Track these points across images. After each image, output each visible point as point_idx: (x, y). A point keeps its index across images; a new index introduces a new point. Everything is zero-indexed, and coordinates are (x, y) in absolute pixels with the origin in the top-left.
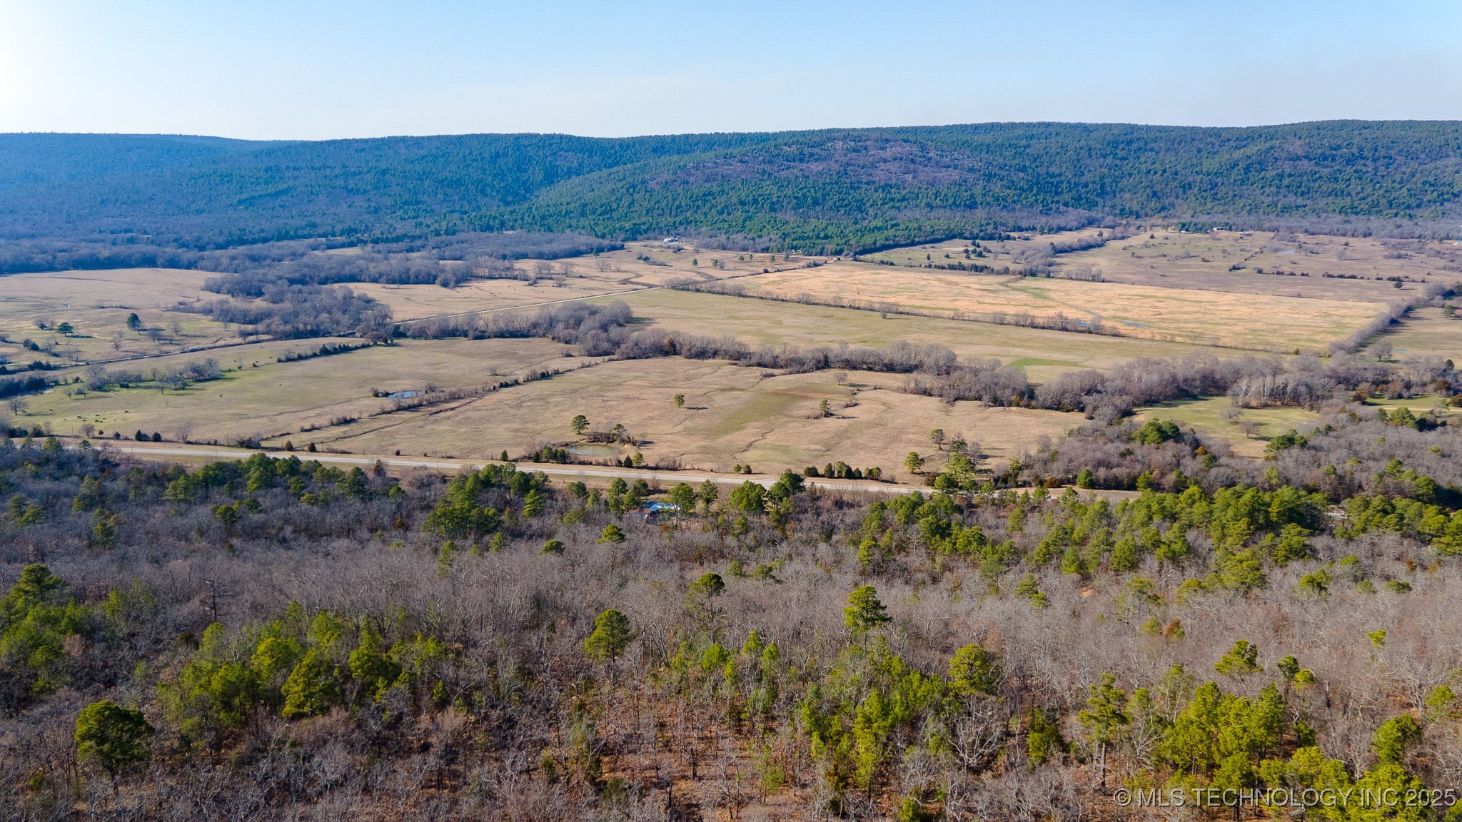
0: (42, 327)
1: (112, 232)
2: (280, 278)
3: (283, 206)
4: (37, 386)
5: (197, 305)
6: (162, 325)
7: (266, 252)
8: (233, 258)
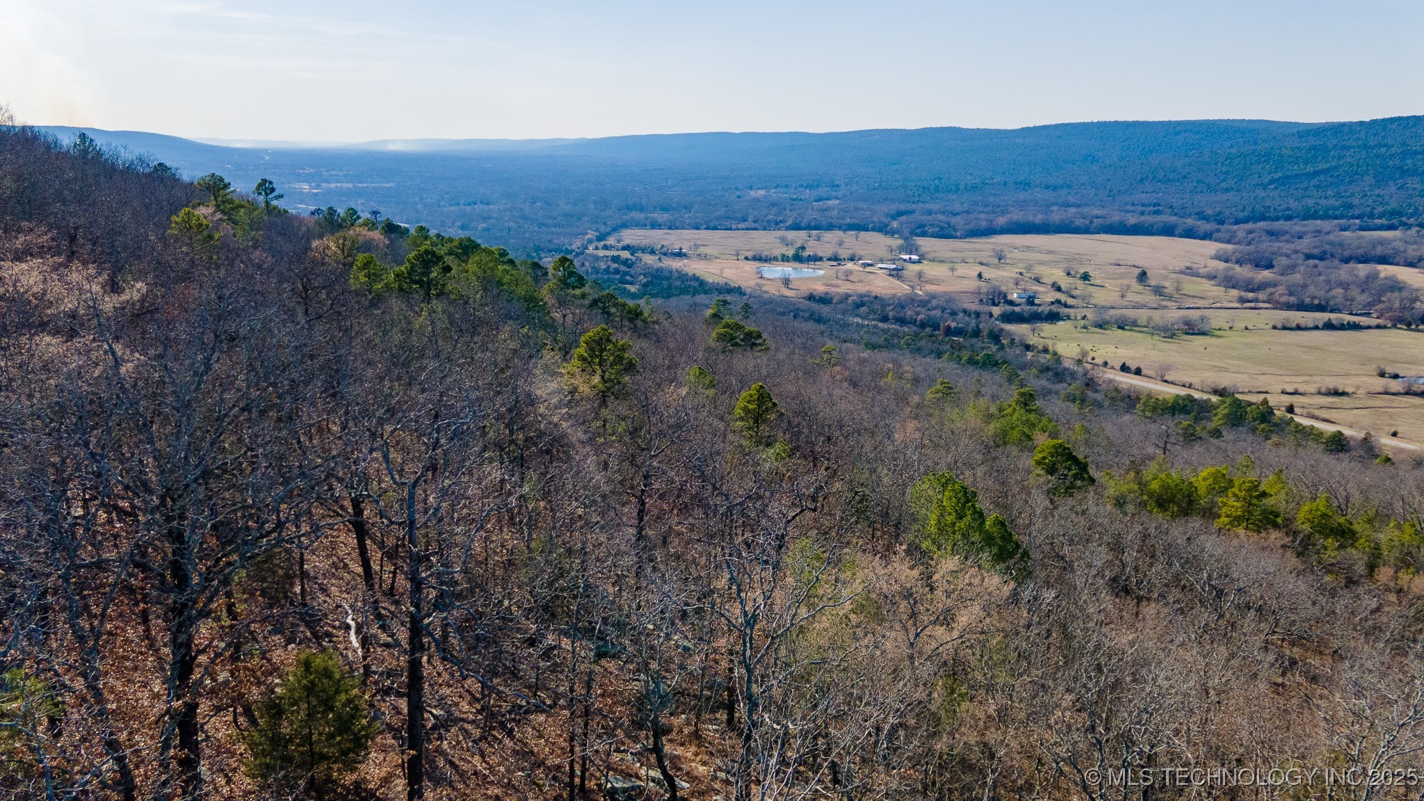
0: (1068, 274)
1: (1143, 205)
2: (1296, 252)
3: (1318, 187)
4: (1053, 317)
5: (1202, 271)
6: (1167, 284)
7: (1285, 228)
8: (1250, 232)
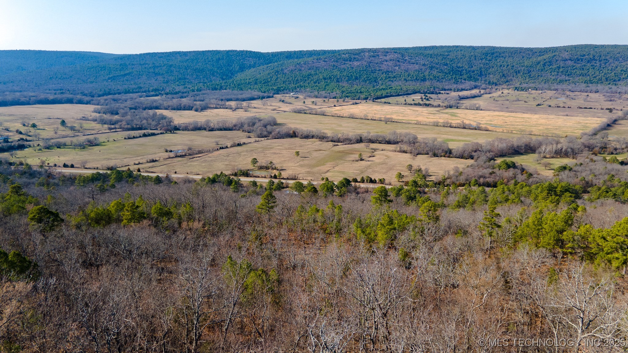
0: (24, 125)
1: (54, 90)
2: (126, 107)
3: (127, 80)
4: (21, 147)
5: (90, 118)
6: (76, 125)
7: (120, 98)
8: (106, 100)
